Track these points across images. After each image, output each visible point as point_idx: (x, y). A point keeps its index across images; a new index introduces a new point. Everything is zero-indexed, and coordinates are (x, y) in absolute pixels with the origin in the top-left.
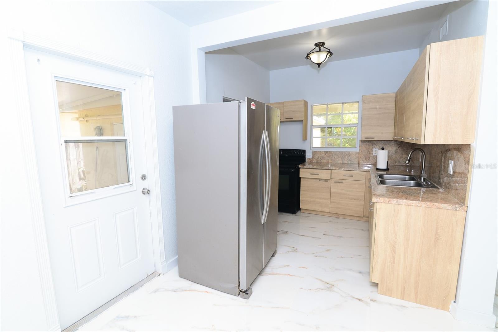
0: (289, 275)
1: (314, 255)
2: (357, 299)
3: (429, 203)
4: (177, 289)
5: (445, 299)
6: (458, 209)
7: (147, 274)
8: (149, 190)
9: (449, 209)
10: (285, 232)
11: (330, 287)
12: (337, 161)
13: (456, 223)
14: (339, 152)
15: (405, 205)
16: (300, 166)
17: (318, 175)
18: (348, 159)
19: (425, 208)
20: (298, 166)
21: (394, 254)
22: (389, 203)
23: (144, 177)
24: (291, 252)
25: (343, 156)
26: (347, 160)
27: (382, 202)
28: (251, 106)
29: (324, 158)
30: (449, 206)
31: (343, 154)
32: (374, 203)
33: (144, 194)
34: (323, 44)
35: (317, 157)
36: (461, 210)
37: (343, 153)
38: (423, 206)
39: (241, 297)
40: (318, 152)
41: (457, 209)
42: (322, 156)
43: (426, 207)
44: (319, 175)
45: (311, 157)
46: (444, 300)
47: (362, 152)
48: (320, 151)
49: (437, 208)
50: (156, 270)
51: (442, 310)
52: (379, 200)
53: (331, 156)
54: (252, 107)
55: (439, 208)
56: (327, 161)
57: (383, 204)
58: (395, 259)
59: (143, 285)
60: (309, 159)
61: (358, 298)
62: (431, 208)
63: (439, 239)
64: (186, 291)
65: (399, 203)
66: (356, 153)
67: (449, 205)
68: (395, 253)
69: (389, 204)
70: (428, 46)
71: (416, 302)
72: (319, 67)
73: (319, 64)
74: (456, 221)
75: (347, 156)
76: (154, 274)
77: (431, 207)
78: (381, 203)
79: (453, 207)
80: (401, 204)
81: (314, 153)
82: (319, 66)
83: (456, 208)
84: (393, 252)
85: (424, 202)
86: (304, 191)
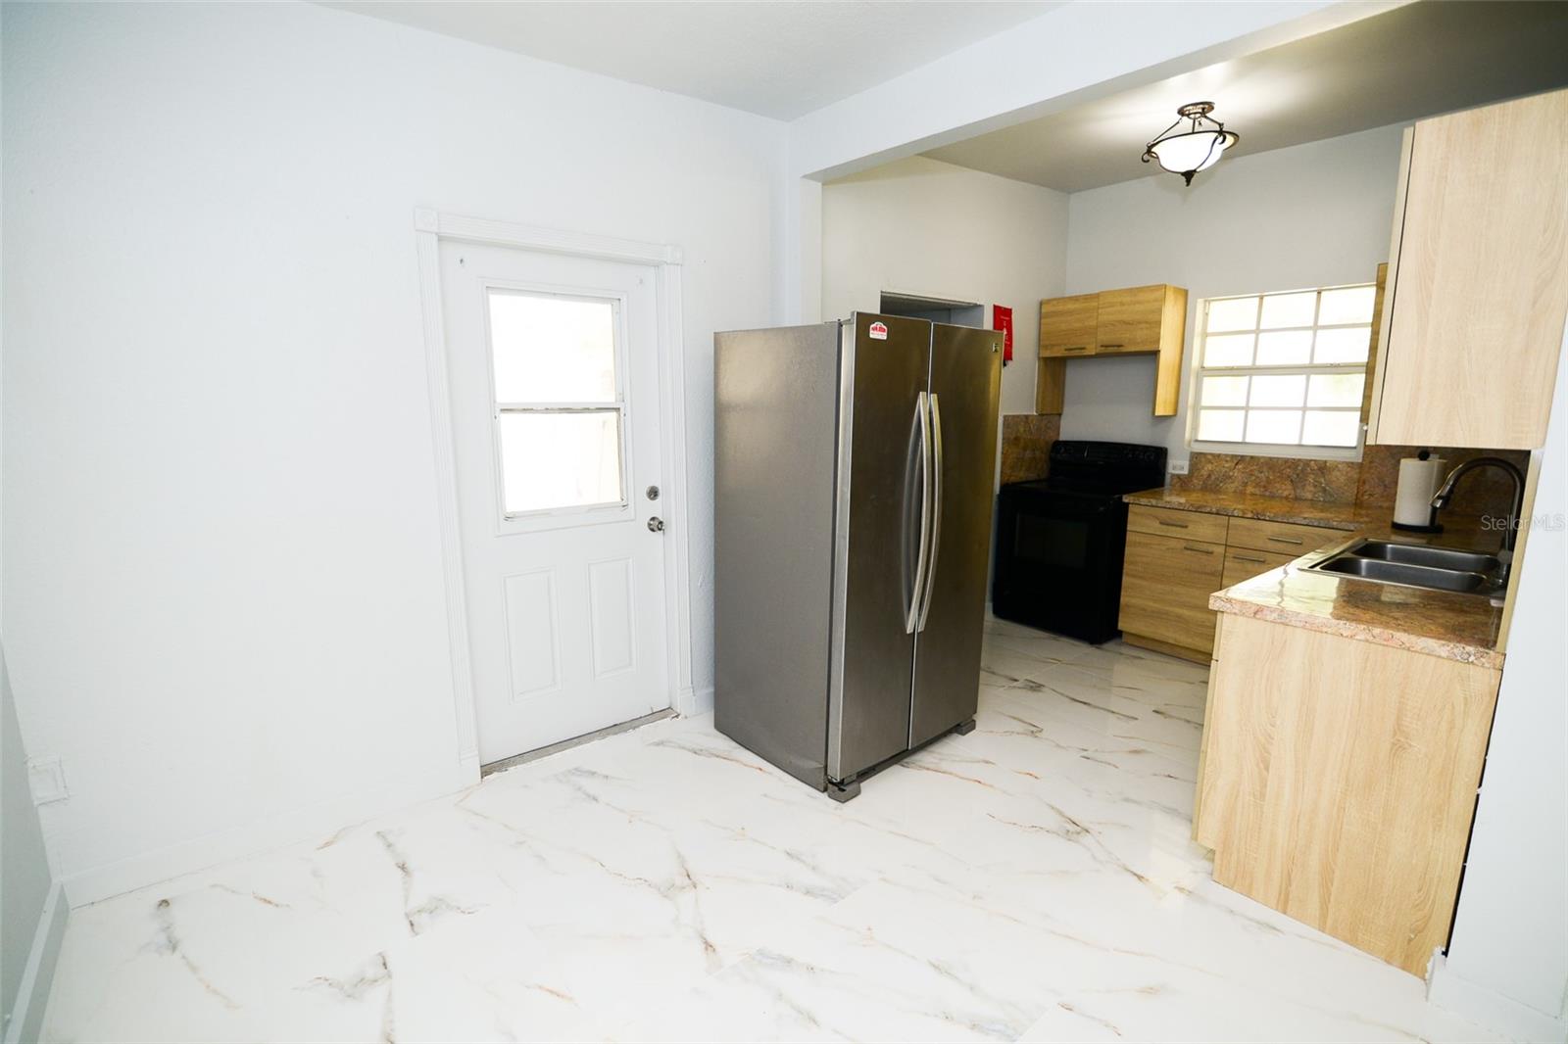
0: (976, 781)
1: (1085, 754)
2: (1135, 874)
3: (1377, 631)
4: (701, 750)
5: (1413, 936)
6: (1472, 659)
7: (652, 709)
8: (661, 523)
9: (1443, 654)
10: (1032, 684)
11: (1075, 830)
12: (1274, 490)
13: (1466, 704)
14: (1286, 461)
15: (1304, 627)
16: (1126, 499)
17: (1186, 527)
18: (1315, 486)
19: (1367, 644)
20: (1121, 498)
21: (1265, 773)
22: (1257, 616)
23: (653, 493)
24: (1018, 733)
25: (1298, 475)
26: (1312, 489)
27: (1237, 611)
28: (871, 332)
29: (1230, 477)
30: (1443, 645)
31: (1298, 465)
32: (1215, 613)
33: (653, 530)
34: (1206, 107)
35: (1205, 473)
36: (1483, 664)
37: (1302, 464)
38: (1358, 637)
39: (829, 796)
40: (1210, 457)
41: (1470, 660)
42: (1224, 470)
43: (1367, 641)
44: (1189, 528)
45: (1185, 472)
46: (1410, 940)
47: (1371, 462)
48: (1219, 455)
49: (1402, 646)
50: (671, 703)
51: (1403, 969)
52: (1229, 606)
53: (1256, 473)
54: (871, 336)
55: (1409, 649)
56: (1240, 488)
57: (1240, 619)
58: (1266, 786)
59: (638, 727)
60: (1179, 476)
61: (1139, 873)
62: (1384, 645)
63: (1406, 746)
64: (718, 757)
65: (1287, 621)
66: (1351, 465)
67: (1443, 642)
68: (1267, 769)
69: (1259, 619)
70: (1408, 132)
71: (1322, 929)
72: (1188, 185)
73: (1189, 175)
74: (1466, 699)
75: (1313, 476)
76: (666, 712)
77: (1385, 643)
78: (1235, 614)
79: (1455, 650)
80: (1293, 623)
81: (1197, 459)
82: (1188, 182)
83: (1466, 656)
84: (1262, 766)
85: (1363, 627)
86: (1134, 576)
